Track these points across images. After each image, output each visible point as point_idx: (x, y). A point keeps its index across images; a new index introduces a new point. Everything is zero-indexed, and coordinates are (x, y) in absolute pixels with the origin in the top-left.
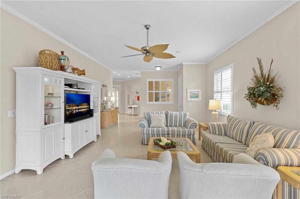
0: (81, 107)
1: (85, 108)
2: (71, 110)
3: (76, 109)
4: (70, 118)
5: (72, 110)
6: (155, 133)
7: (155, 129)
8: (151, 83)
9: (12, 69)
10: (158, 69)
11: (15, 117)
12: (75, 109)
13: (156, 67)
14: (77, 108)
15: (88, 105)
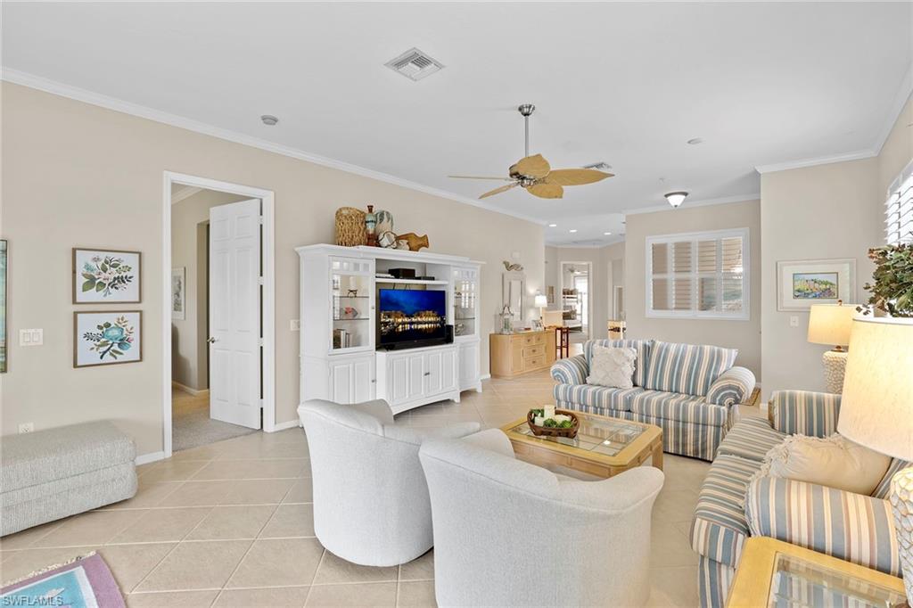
0: (419, 319)
1: (431, 322)
2: (393, 324)
3: (404, 323)
4: (389, 340)
5: (395, 325)
6: (605, 403)
7: (606, 392)
8: (659, 251)
9: (294, 250)
10: (676, 200)
11: (299, 331)
12: (401, 322)
13: (667, 196)
14: (406, 320)
15: (438, 316)
